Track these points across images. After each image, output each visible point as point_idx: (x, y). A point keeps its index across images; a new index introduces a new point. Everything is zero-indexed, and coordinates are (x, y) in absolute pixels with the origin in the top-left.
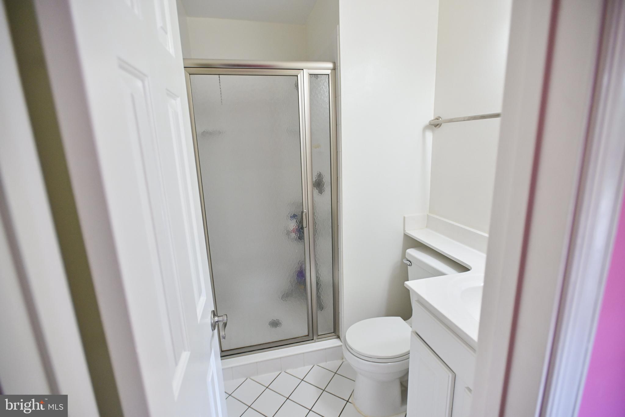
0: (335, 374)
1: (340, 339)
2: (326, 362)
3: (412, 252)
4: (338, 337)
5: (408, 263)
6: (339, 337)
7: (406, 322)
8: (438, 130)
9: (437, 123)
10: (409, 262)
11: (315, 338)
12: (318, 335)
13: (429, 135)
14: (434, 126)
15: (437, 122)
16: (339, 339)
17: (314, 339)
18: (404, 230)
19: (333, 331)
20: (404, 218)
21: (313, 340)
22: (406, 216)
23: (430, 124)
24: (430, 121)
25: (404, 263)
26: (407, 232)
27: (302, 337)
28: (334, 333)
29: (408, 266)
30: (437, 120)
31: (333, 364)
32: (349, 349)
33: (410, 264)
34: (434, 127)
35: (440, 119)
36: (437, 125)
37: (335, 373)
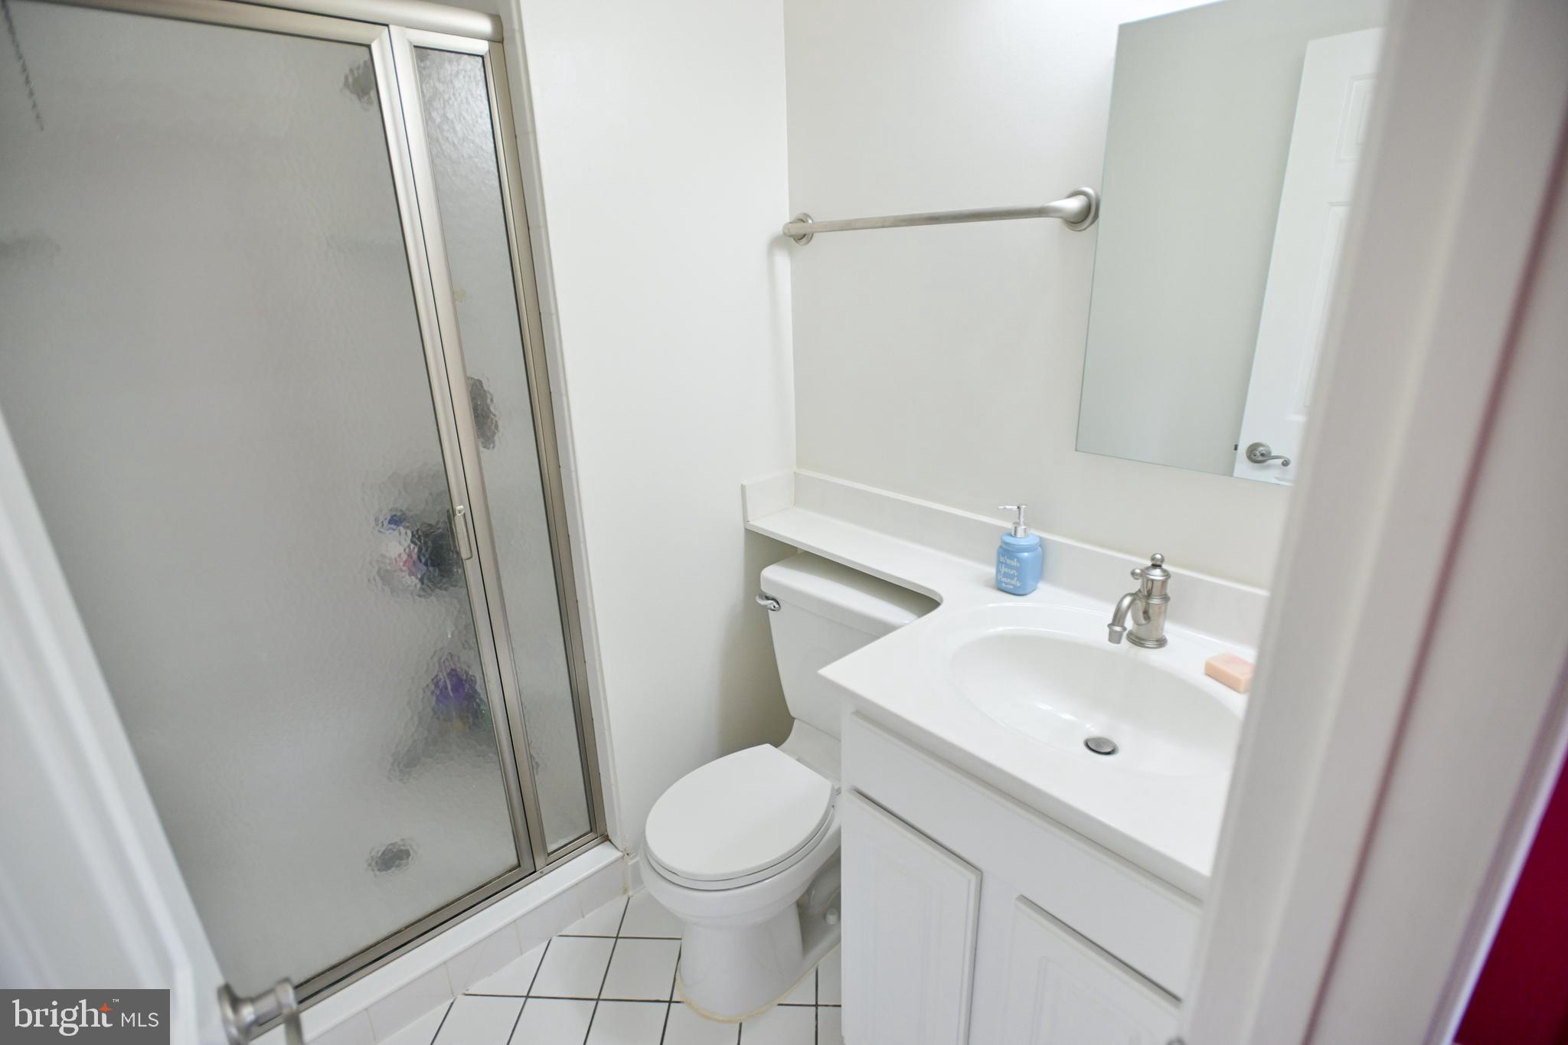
0: (616, 941)
1: (610, 841)
2: (583, 917)
3: (777, 575)
4: (606, 839)
5: (771, 604)
6: (608, 836)
7: (784, 751)
8: (804, 250)
9: (802, 232)
10: (771, 601)
11: (539, 863)
12: (549, 855)
13: (783, 263)
14: (792, 239)
15: (800, 228)
16: (608, 843)
17: (537, 869)
18: (746, 521)
19: (588, 828)
20: (743, 487)
21: (535, 872)
22: (745, 483)
23: (784, 234)
24: (786, 224)
25: (760, 605)
26: (753, 526)
27: (499, 877)
28: (591, 831)
29: (770, 611)
30: (801, 224)
31: (603, 917)
32: (667, 876)
33: (777, 606)
34: (794, 242)
35: (810, 221)
36: (802, 238)
37: (617, 938)
